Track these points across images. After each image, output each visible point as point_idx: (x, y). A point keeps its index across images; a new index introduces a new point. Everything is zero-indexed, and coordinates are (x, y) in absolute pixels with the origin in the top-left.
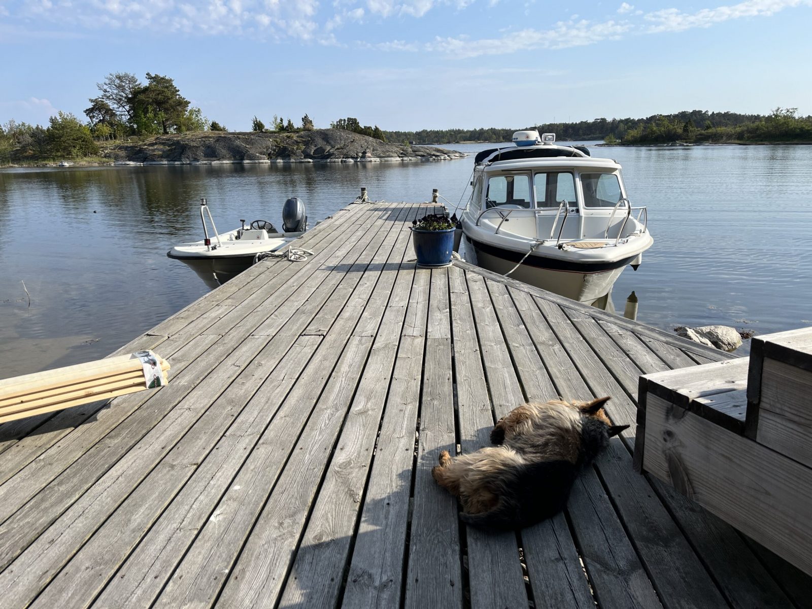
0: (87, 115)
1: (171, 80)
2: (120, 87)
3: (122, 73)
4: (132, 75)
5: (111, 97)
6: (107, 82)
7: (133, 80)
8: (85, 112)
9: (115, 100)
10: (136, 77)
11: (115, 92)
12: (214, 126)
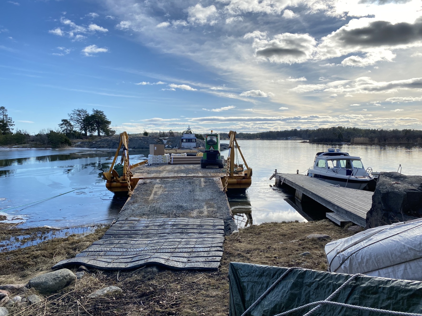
0: (59, 126)
1: (103, 112)
2: (79, 115)
3: (80, 109)
4: (85, 110)
5: (74, 119)
6: (73, 112)
7: (86, 112)
8: (59, 125)
9: (75, 120)
10: (87, 110)
11: (76, 117)
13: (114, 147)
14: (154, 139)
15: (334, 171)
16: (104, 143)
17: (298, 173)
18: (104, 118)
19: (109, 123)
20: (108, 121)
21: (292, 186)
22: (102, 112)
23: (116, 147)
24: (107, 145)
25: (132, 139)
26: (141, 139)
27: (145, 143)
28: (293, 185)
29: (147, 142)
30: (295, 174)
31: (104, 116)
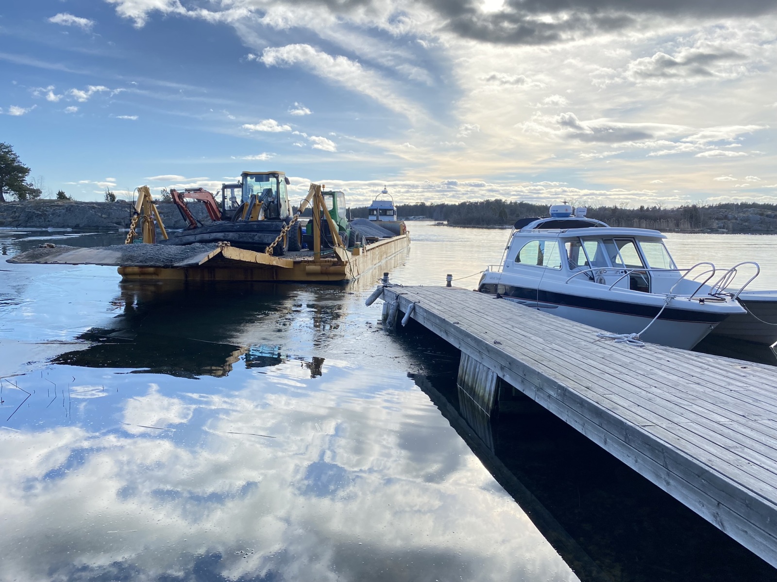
1: (10, 146)
12: (61, 195)
13: (29, 224)
14: (125, 207)
15: (592, 279)
16: (5, 214)
17: (449, 285)
18: (14, 160)
19: (25, 171)
20: (23, 168)
21: (444, 337)
22: (7, 147)
23: (32, 224)
24: (11, 220)
25: (72, 206)
26: (94, 208)
27: (103, 216)
28: (446, 333)
29: (109, 215)
30: (442, 287)
31: (13, 156)
